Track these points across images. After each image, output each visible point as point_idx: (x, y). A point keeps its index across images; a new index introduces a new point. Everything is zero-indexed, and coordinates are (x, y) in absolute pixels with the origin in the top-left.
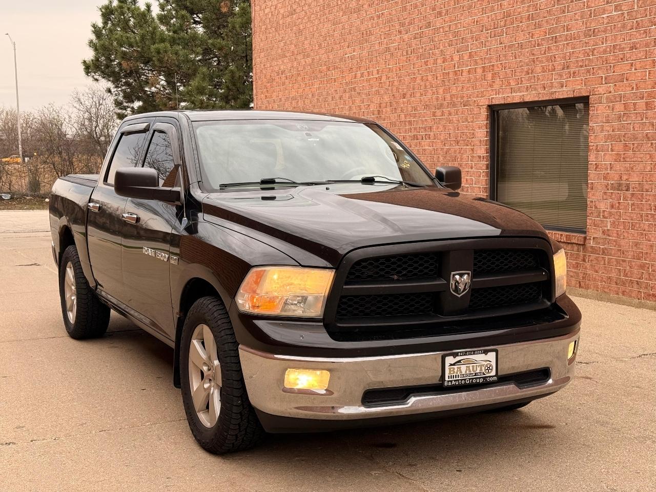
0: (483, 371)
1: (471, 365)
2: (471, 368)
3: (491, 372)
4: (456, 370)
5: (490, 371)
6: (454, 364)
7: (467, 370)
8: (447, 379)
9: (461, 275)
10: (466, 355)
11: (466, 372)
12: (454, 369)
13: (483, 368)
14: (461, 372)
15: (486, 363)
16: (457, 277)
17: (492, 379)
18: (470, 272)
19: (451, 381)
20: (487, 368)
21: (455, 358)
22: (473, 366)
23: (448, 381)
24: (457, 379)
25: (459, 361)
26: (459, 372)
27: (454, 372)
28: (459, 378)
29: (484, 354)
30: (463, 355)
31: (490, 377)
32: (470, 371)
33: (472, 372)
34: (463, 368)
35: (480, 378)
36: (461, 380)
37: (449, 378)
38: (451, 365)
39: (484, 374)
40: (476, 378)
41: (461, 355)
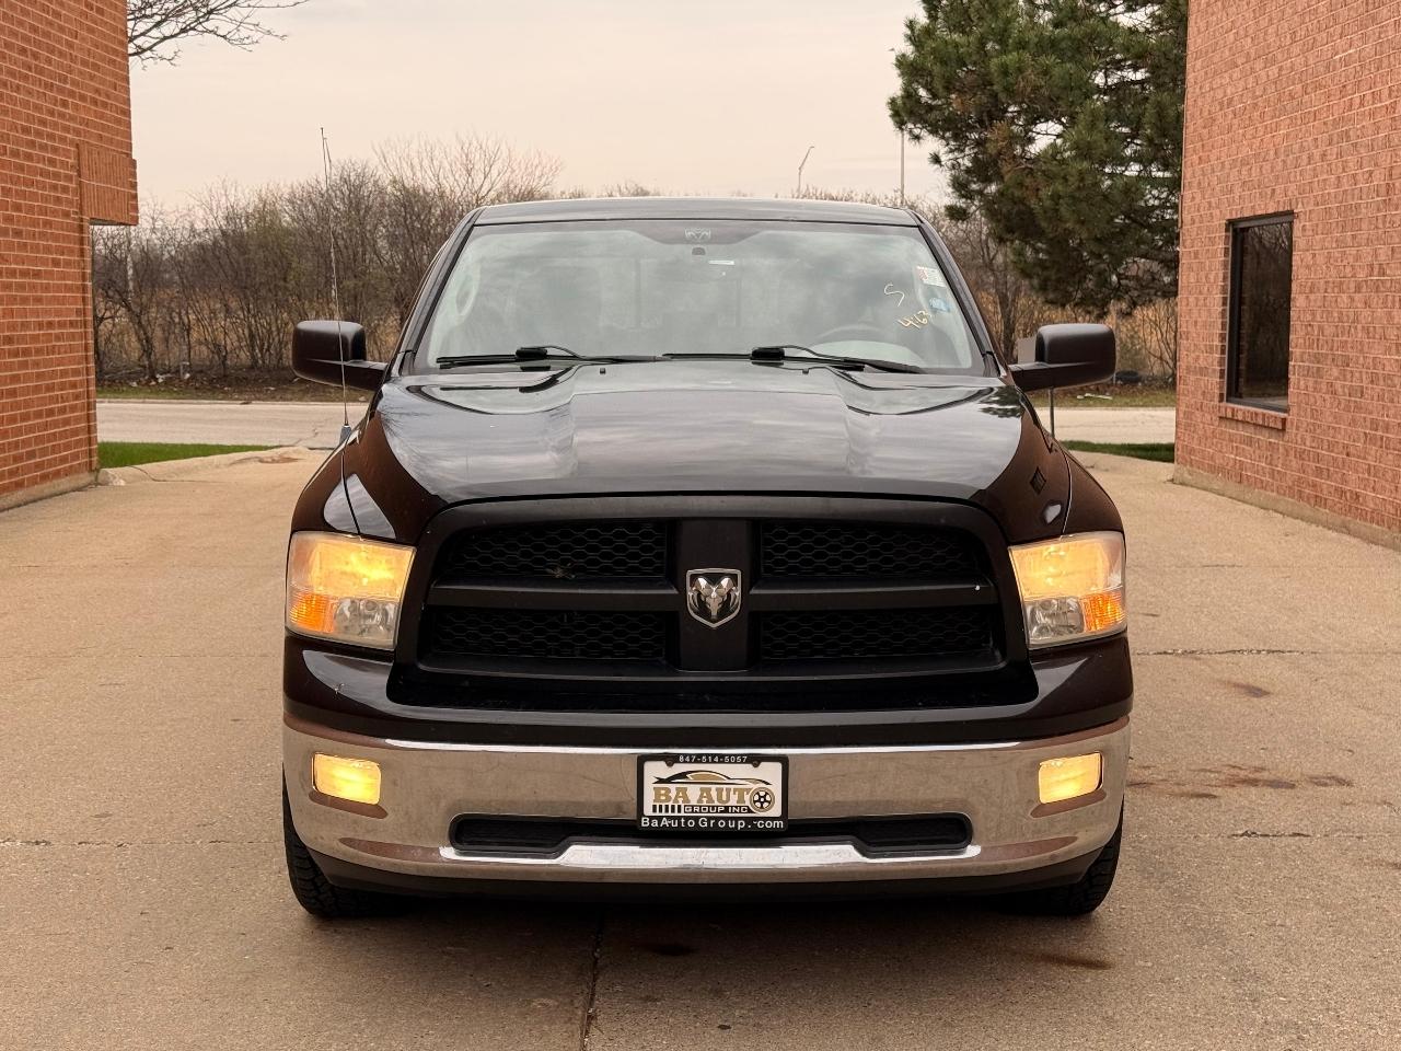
0: (748, 803)
1: (714, 787)
2: (714, 794)
3: (769, 808)
4: (673, 794)
5: (765, 805)
6: (669, 781)
7: (701, 796)
8: (648, 811)
9: (714, 579)
10: (701, 762)
11: (700, 801)
12: (668, 790)
13: (747, 798)
14: (686, 799)
15: (755, 787)
16: (702, 582)
17: (770, 825)
18: (738, 572)
19: (660, 819)
20: (756, 798)
21: (670, 765)
22: (719, 791)
23: (651, 818)
24: (676, 814)
25: (683, 775)
26: (680, 800)
27: (668, 799)
28: (682, 814)
29: (750, 766)
30: (690, 762)
31: (765, 819)
32: (710, 799)
33: (716, 803)
34: (693, 793)
35: (737, 819)
36: (687, 818)
37: (654, 811)
38: (661, 781)
39: (750, 811)
40: (726, 819)
41: (685, 762)
